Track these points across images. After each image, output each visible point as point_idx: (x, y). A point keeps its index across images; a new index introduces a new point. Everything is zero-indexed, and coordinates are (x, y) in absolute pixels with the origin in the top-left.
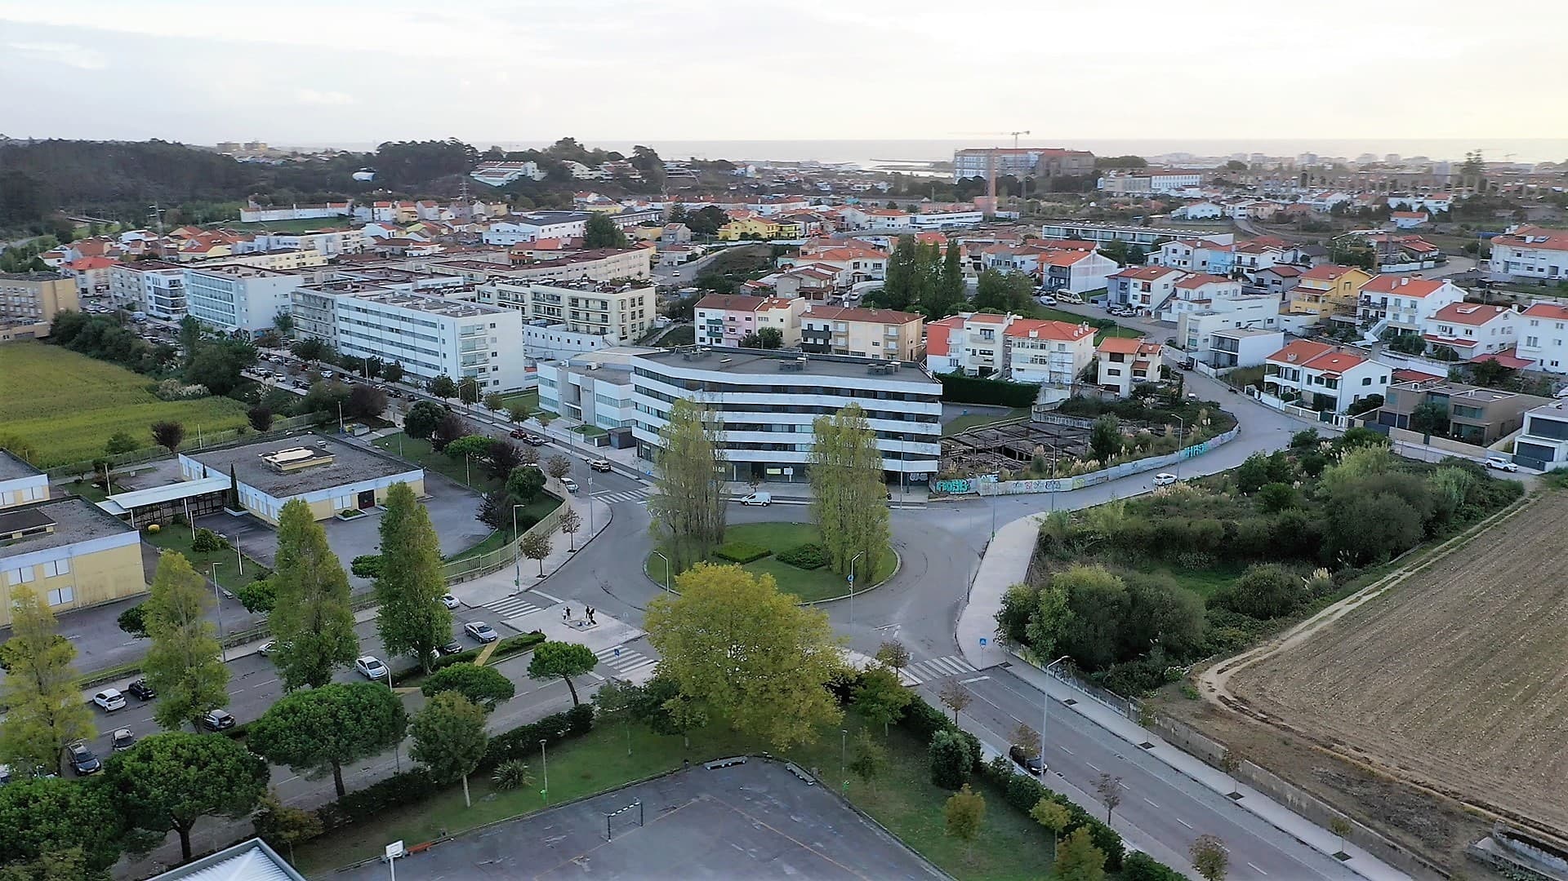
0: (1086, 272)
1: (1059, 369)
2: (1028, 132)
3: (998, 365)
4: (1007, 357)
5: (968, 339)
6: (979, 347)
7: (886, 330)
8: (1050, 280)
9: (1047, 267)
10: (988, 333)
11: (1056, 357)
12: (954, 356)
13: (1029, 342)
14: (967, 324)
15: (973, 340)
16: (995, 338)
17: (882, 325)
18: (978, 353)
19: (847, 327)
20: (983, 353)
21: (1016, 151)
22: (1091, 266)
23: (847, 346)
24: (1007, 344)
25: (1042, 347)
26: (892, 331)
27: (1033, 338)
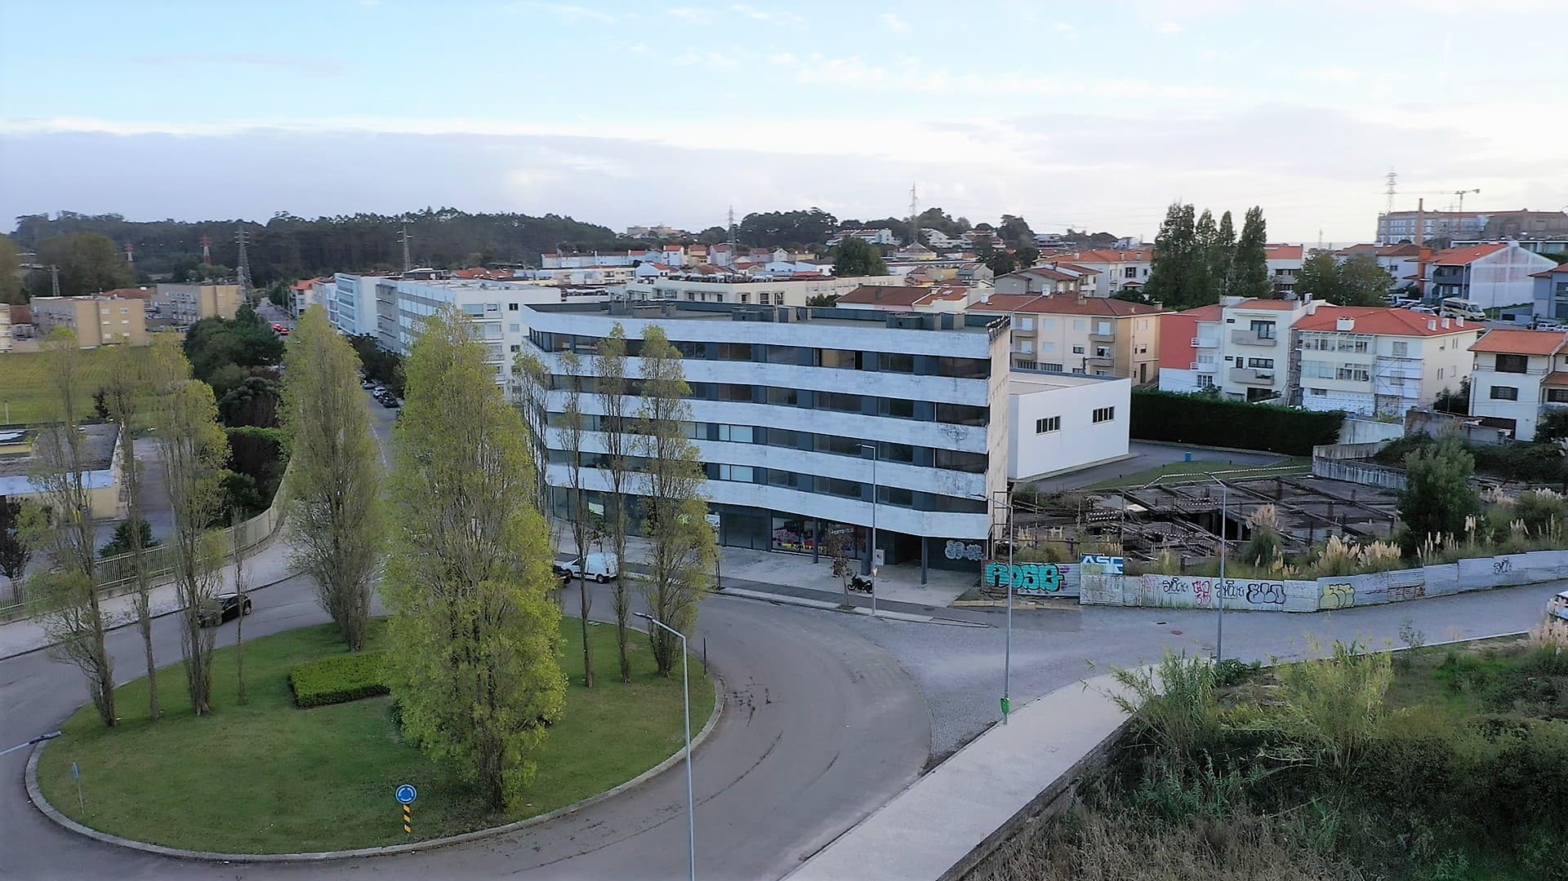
0: (1498, 276)
1: (1394, 391)
2: (1478, 191)
3: (1281, 385)
4: (1296, 369)
5: (1228, 339)
6: (1247, 354)
7: (1095, 327)
8: (1436, 291)
9: (1430, 270)
10: (1262, 327)
11: (1388, 368)
12: (1203, 368)
13: (1334, 340)
14: (1228, 313)
15: (1238, 339)
16: (1278, 338)
17: (1086, 321)
18: (1246, 363)
19: (1036, 323)
20: (1256, 363)
21: (1461, 215)
22: (1508, 266)
23: (1035, 353)
24: (1297, 343)
25: (1362, 347)
26: (1105, 328)
27: (1343, 333)
